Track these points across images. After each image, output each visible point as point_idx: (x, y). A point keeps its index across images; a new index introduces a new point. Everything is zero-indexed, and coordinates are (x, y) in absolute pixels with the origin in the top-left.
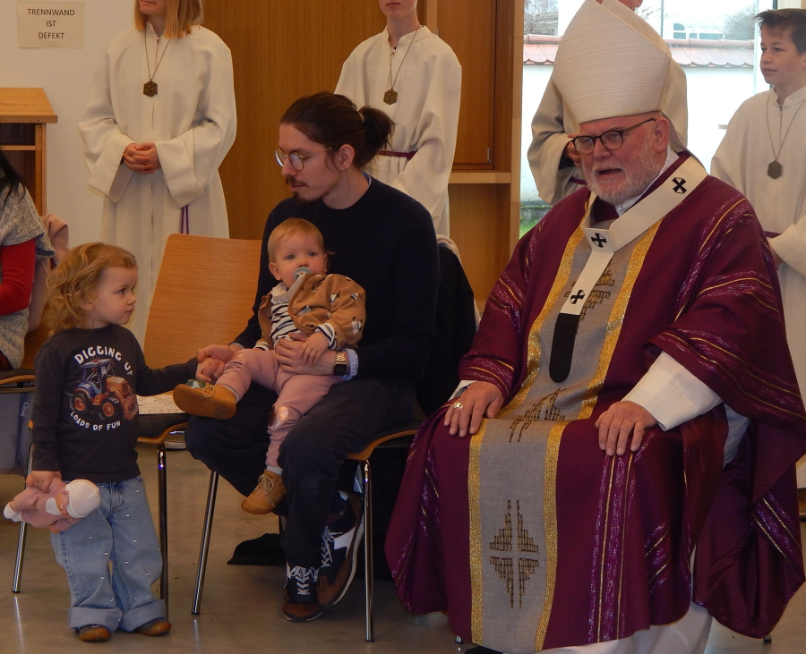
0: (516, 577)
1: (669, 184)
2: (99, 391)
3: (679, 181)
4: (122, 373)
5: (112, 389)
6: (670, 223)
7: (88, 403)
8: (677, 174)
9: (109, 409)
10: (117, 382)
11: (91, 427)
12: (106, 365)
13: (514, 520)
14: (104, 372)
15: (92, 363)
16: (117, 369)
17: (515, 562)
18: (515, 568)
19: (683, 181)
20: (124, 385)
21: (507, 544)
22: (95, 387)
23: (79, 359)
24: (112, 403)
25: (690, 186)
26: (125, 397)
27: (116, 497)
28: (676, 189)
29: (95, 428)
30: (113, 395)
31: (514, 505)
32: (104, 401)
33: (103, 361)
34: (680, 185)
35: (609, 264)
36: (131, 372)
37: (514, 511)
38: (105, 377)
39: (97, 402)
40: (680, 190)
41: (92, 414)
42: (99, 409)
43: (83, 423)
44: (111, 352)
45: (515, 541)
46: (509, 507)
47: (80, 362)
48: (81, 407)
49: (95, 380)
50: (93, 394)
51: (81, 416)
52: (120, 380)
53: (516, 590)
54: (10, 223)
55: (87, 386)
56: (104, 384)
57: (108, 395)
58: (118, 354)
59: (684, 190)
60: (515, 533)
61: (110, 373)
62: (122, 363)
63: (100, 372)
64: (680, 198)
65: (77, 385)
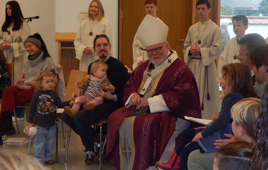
0: (128, 157)
1: (167, 61)
2: (43, 105)
3: (169, 60)
4: (50, 101)
5: (47, 105)
6: (167, 71)
7: (41, 108)
8: (169, 58)
9: (46, 109)
10: (48, 103)
11: (41, 113)
12: (46, 99)
13: (126, 143)
14: (45, 100)
15: (42, 98)
16: (49, 100)
17: (127, 153)
18: (128, 154)
19: (170, 60)
20: (50, 104)
21: (125, 149)
22: (43, 104)
23: (40, 97)
24: (46, 108)
25: (172, 61)
26: (50, 107)
27: (47, 131)
28: (168, 62)
29: (42, 113)
30: (47, 106)
31: (126, 139)
32: (44, 107)
33: (45, 98)
34: (169, 61)
35: (151, 81)
36: (53, 101)
37: (126, 141)
38: (45, 102)
39: (43, 108)
40: (169, 62)
41: (42, 110)
42: (43, 109)
43: (40, 112)
44: (48, 96)
45: (127, 148)
46: (125, 140)
47: (40, 98)
48: (39, 108)
49: (42, 102)
50: (42, 105)
51: (40, 110)
52: (49, 103)
53: (128, 160)
54: (46, 66)
55: (41, 103)
56: (45, 103)
57: (46, 106)
58: (50, 97)
59: (171, 62)
60: (127, 146)
61: (47, 101)
62: (51, 99)
63: (44, 100)
64: (169, 64)
65: (39, 103)
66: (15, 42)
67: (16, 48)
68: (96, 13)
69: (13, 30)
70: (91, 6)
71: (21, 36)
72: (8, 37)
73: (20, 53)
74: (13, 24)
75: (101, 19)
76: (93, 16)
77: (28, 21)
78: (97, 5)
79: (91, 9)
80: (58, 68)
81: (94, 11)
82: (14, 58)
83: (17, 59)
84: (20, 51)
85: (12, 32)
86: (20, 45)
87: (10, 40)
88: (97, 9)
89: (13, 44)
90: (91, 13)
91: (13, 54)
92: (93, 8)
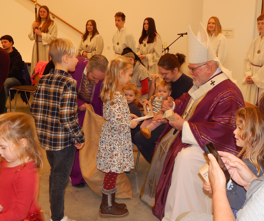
3: (213, 82)
40: (212, 85)
59: (214, 85)
66: (150, 53)
67: (150, 58)
68: (214, 29)
69: (148, 42)
70: (209, 23)
71: (155, 48)
72: (144, 49)
73: (153, 62)
74: (147, 38)
75: (218, 35)
76: (212, 32)
77: (180, 36)
78: (214, 22)
79: (209, 26)
80: (156, 77)
81: (211, 27)
82: (149, 66)
83: (151, 67)
84: (154, 61)
85: (147, 45)
86: (153, 56)
87: (146, 51)
88: (214, 25)
89: (147, 55)
90: (209, 29)
91: (148, 63)
92: (211, 25)
